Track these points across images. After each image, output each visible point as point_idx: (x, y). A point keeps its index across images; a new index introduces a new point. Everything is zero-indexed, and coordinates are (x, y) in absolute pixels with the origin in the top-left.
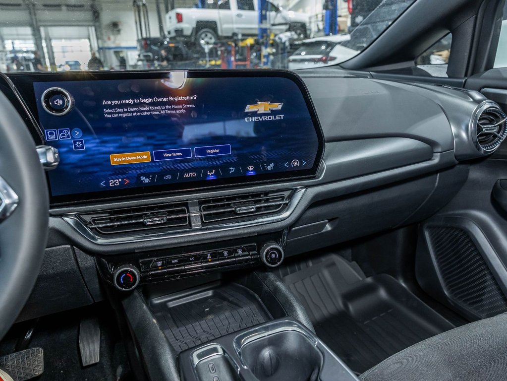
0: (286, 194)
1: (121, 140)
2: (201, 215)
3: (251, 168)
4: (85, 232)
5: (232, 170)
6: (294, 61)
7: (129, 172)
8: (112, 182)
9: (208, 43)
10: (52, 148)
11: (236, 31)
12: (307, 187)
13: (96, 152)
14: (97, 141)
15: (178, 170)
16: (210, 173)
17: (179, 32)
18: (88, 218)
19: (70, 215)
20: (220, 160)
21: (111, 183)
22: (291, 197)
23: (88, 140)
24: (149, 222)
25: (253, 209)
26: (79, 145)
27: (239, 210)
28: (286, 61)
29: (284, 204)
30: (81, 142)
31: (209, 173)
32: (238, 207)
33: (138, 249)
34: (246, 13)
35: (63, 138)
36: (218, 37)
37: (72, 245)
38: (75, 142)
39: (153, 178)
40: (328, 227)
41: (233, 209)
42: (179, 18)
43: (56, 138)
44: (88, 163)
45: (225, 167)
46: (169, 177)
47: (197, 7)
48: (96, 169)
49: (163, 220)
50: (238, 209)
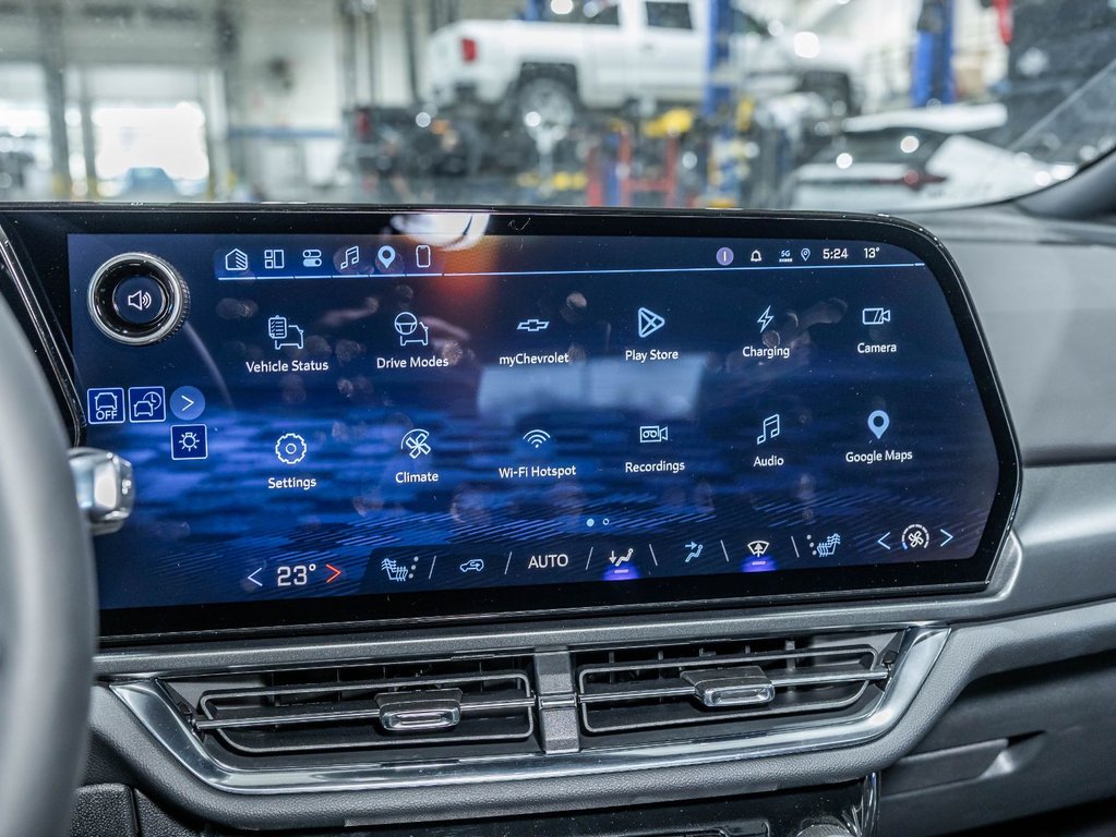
0: (879, 643)
1: (328, 431)
2: (580, 706)
3: (759, 547)
4: (180, 742)
5: (695, 550)
6: (817, 183)
7: (347, 542)
8: (284, 572)
9: (549, 124)
10: (116, 460)
11: (636, 92)
12: (955, 623)
13: (245, 469)
14: (251, 431)
15: (509, 543)
16: (618, 557)
17: (465, 91)
18: (192, 693)
19: (134, 680)
20: (655, 515)
21: (283, 575)
22: (894, 657)
23: (221, 429)
24: (402, 720)
25: (765, 694)
26: (189, 441)
27: (715, 697)
28: (786, 185)
29: (872, 681)
30: (199, 431)
31: (613, 559)
32: (710, 686)
33: (353, 815)
34: (670, 41)
35: (141, 418)
36: (580, 108)
37: (131, 787)
38: (178, 433)
39: (423, 567)
40: (1004, 764)
41: (692, 690)
42: (469, 50)
43: (119, 417)
44: (213, 503)
45: (672, 540)
46: (476, 565)
47: (522, 17)
48: (235, 525)
49: (448, 716)
50: (709, 693)
